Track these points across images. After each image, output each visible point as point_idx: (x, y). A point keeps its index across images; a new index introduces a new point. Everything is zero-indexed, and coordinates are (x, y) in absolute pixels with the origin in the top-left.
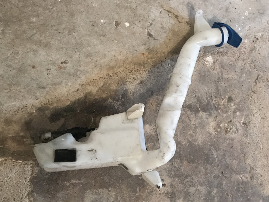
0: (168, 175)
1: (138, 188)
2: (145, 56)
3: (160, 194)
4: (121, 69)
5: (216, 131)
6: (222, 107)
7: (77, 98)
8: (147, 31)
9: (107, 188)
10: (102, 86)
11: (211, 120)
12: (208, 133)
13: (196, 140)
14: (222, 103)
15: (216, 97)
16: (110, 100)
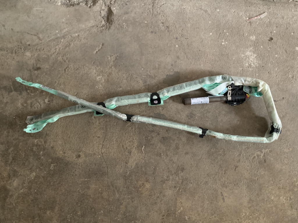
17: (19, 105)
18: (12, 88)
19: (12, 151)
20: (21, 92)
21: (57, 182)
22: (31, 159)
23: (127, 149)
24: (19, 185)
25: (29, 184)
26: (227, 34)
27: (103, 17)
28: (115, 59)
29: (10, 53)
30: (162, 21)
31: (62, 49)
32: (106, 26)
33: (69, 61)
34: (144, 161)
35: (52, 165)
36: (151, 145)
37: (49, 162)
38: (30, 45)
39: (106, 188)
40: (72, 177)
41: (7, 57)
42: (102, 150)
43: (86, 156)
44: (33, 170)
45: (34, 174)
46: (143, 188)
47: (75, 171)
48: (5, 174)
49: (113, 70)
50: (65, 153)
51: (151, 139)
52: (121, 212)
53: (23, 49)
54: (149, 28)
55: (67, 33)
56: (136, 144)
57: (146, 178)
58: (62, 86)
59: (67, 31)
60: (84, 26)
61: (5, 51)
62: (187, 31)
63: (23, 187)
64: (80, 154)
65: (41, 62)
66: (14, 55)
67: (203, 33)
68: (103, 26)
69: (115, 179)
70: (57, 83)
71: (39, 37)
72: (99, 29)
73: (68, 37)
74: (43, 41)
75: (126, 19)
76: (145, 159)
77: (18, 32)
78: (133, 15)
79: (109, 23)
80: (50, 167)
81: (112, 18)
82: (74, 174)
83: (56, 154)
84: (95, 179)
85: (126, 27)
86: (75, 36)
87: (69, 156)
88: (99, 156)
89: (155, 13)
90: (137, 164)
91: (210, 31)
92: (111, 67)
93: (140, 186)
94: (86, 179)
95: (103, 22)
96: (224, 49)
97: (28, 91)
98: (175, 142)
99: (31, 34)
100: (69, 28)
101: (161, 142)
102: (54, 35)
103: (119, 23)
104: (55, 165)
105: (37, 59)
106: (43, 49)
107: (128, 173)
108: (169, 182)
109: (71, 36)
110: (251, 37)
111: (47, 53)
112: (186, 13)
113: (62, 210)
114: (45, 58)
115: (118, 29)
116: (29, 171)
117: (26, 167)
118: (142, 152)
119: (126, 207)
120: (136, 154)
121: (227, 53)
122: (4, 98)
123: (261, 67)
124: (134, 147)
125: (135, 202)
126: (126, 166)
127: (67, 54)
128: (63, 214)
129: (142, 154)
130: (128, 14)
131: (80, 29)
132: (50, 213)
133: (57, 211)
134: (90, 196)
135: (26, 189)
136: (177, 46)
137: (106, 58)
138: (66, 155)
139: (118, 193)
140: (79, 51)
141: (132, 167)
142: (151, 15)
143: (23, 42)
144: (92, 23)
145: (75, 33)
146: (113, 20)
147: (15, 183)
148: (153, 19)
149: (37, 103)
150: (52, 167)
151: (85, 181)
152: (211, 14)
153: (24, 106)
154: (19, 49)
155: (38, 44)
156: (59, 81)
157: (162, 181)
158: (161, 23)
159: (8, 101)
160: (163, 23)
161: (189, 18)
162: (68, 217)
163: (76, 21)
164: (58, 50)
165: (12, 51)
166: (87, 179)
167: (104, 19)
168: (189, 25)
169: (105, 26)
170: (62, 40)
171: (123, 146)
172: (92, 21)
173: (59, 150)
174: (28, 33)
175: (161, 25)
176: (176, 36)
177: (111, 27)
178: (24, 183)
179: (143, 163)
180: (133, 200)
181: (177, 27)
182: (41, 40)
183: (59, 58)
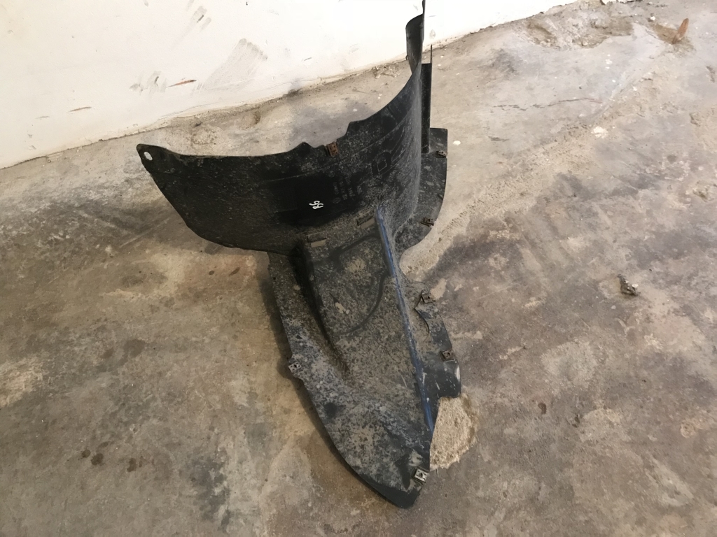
0: (656, 288)
1: (621, 322)
2: (505, 164)
3: (664, 317)
4: (483, 192)
5: (686, 203)
6: (667, 172)
7: (445, 248)
8: (487, 137)
9: (570, 341)
10: (470, 222)
11: (664, 194)
12: (675, 210)
13: (662, 226)
14: (663, 167)
15: (648, 165)
16: (492, 233)
17: (678, 205)
18: (630, 186)
20: (654, 186)
29: (565, 141)
32: (681, 47)
41: (566, 148)
53: (581, 128)
61: (551, 141)
68: (676, 49)
71: (593, 99)
77: (550, 106)
79: (682, 44)
99: (576, 100)
131: (646, 66)
143: (572, 117)
144: (654, 51)
153: (689, 203)
154: (575, 129)
155: (600, 110)
159: (648, 209)
163: (628, 57)
165: (564, 136)
174: (568, 101)
182: (601, 103)
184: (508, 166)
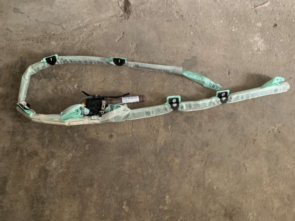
17: (50, 91)
18: (41, 75)
19: (47, 135)
20: (50, 79)
21: (93, 161)
22: (66, 141)
23: (155, 128)
24: (58, 165)
25: (67, 164)
26: (236, 21)
27: (120, 8)
28: (136, 46)
29: (36, 42)
30: (176, 10)
31: (86, 38)
32: (125, 16)
33: (93, 49)
34: (171, 139)
35: (87, 145)
36: (176, 124)
37: (84, 143)
38: (55, 35)
39: (139, 165)
40: (107, 156)
41: (34, 46)
42: (133, 129)
43: (118, 136)
44: (70, 151)
45: (71, 154)
46: (173, 162)
47: (110, 150)
48: (43, 156)
49: (135, 56)
50: (98, 134)
51: (175, 118)
52: (156, 185)
53: (48, 39)
54: (164, 17)
55: (89, 23)
56: (162, 124)
57: (175, 154)
58: (89, 73)
59: (89, 21)
60: (104, 16)
61: (31, 40)
62: (200, 19)
63: (62, 167)
64: (112, 134)
65: (66, 50)
66: (40, 44)
67: (214, 21)
68: (122, 16)
69: (147, 156)
70: (84, 70)
71: (63, 27)
72: (118, 19)
73: (90, 26)
74: (67, 31)
75: (142, 9)
76: (172, 136)
77: (42, 22)
78: (149, 5)
79: (127, 14)
80: (85, 148)
81: (129, 8)
82: (109, 153)
83: (90, 135)
84: (128, 156)
85: (144, 17)
86: (96, 26)
87: (102, 136)
88: (130, 135)
89: (169, 3)
90: (165, 141)
91: (221, 19)
92: (133, 54)
93: (170, 162)
94: (120, 157)
95: (122, 13)
96: (235, 35)
97: (57, 78)
98: (198, 121)
99: (55, 24)
100: (90, 18)
101: (185, 121)
102: (77, 25)
103: (137, 13)
104: (90, 145)
105: (62, 48)
106: (68, 38)
107: (158, 150)
108: (196, 156)
109: (93, 25)
110: (258, 24)
111: (71, 42)
112: (197, 3)
113: (101, 187)
114: (70, 46)
115: (136, 19)
116: (66, 152)
117: (62, 149)
118: (169, 131)
119: (159, 181)
120: (164, 133)
121: (237, 38)
122: (34, 85)
123: (269, 50)
124: (161, 126)
125: (167, 175)
126: (155, 143)
127: (90, 43)
128: (102, 190)
129: (169, 132)
130: (144, 4)
131: (100, 19)
132: (90, 190)
133: (96, 188)
134: (125, 172)
135: (65, 168)
136: (192, 33)
137: (128, 46)
138: (99, 135)
139: (151, 168)
140: (102, 40)
141: (161, 144)
142: (166, 5)
143: (48, 32)
144: (111, 13)
145: (96, 23)
146: (131, 10)
147: (54, 164)
148: (168, 9)
149: (67, 89)
150: (87, 147)
151: (120, 159)
152: (220, 3)
153: (54, 92)
154: (45, 38)
155: (62, 34)
156: (86, 68)
157: (190, 156)
158: (175, 12)
159: (39, 88)
160: (177, 12)
161: (201, 7)
162: (107, 193)
163: (96, 12)
164: (81, 39)
165: (38, 40)
166: (122, 156)
167: (121, 9)
168: (201, 14)
169: (123, 16)
170: (85, 30)
171: (151, 126)
172: (111, 12)
173: (92, 132)
174: (52, 23)
175: (176, 14)
176: (190, 24)
177: (130, 17)
178: (62, 163)
179: (170, 140)
180: (165, 174)
181: (190, 15)
182: (65, 30)
183: (83, 47)
184: (5, 45)
